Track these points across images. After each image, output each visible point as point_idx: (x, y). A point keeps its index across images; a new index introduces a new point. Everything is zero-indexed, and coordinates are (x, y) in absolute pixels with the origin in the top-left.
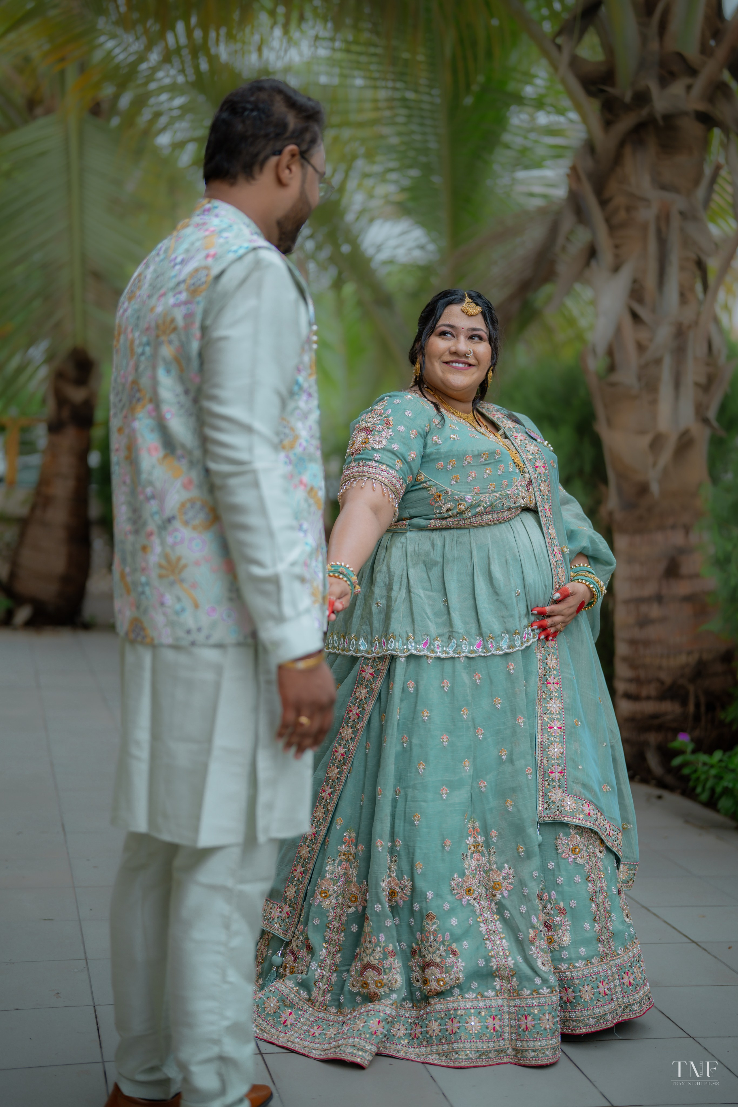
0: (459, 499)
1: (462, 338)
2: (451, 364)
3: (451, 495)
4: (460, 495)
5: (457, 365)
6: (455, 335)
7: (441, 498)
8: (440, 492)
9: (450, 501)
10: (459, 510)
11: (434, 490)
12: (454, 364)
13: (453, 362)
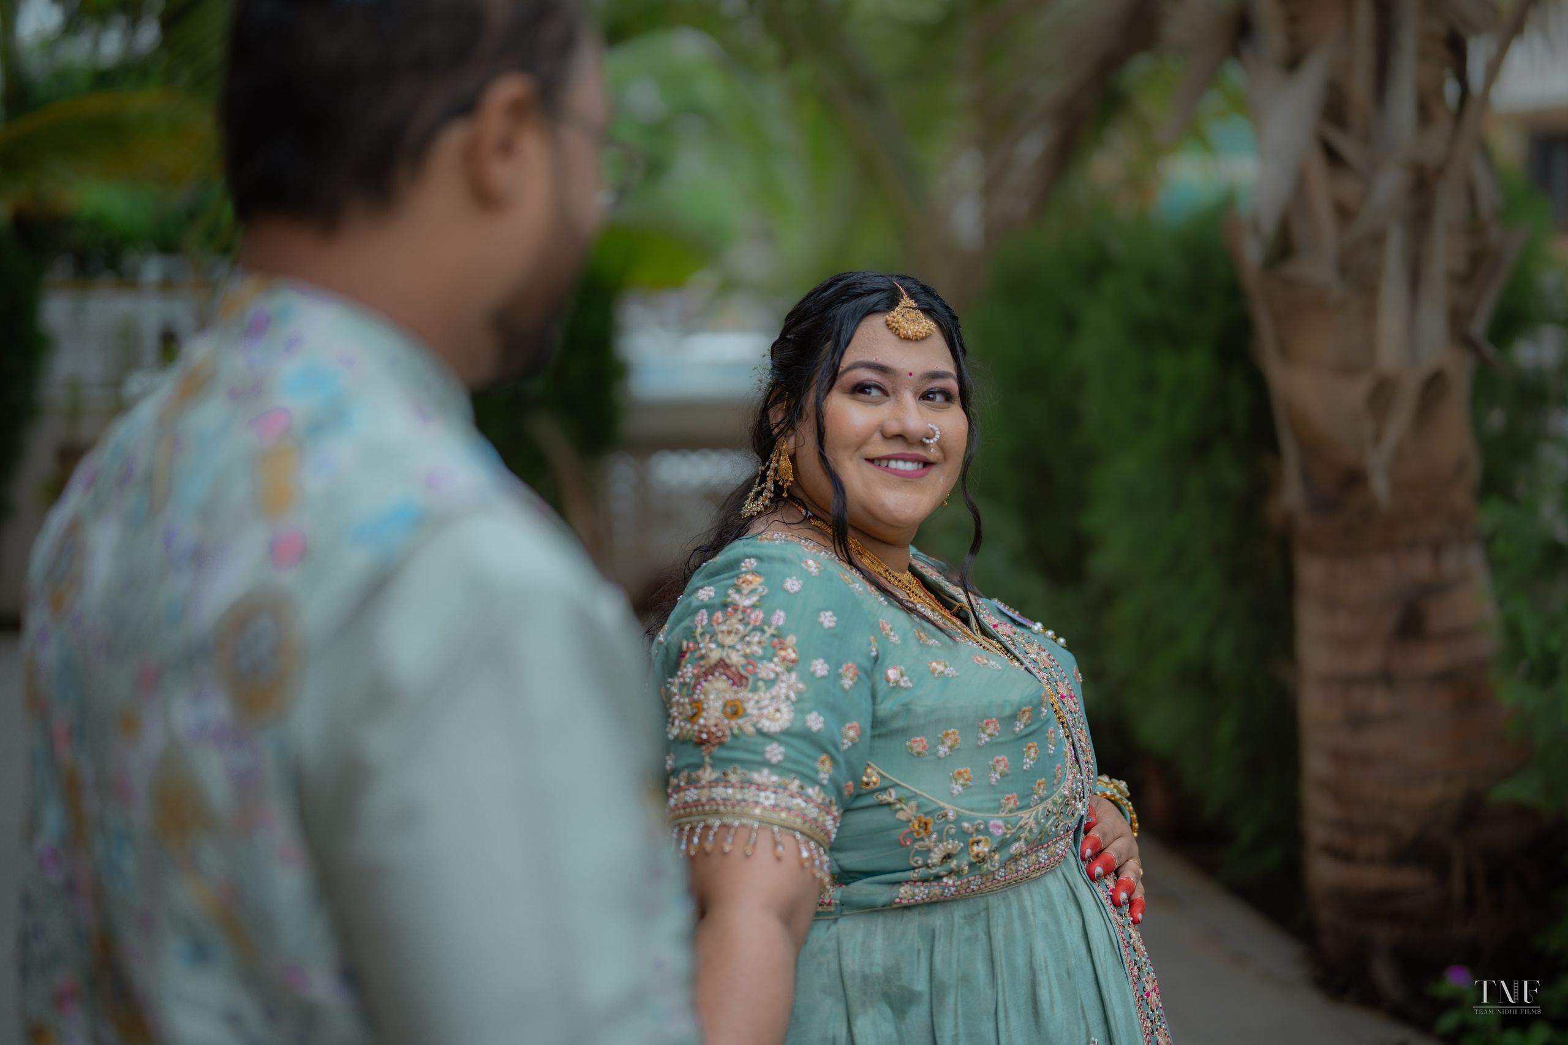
0: (971, 830)
1: (908, 398)
2: (884, 463)
3: (953, 822)
4: (975, 819)
5: (901, 465)
6: (890, 392)
7: (930, 827)
8: (926, 814)
9: (953, 837)
10: (977, 855)
11: (907, 812)
12: (893, 464)
13: (889, 458)
